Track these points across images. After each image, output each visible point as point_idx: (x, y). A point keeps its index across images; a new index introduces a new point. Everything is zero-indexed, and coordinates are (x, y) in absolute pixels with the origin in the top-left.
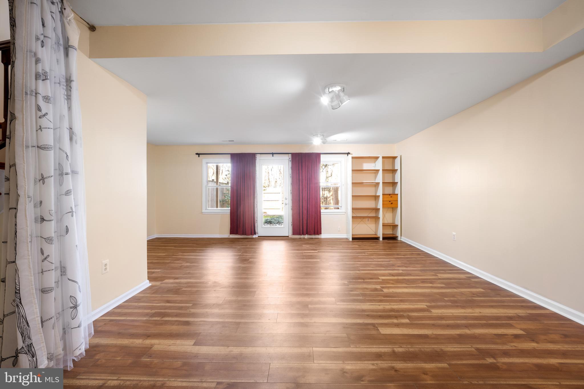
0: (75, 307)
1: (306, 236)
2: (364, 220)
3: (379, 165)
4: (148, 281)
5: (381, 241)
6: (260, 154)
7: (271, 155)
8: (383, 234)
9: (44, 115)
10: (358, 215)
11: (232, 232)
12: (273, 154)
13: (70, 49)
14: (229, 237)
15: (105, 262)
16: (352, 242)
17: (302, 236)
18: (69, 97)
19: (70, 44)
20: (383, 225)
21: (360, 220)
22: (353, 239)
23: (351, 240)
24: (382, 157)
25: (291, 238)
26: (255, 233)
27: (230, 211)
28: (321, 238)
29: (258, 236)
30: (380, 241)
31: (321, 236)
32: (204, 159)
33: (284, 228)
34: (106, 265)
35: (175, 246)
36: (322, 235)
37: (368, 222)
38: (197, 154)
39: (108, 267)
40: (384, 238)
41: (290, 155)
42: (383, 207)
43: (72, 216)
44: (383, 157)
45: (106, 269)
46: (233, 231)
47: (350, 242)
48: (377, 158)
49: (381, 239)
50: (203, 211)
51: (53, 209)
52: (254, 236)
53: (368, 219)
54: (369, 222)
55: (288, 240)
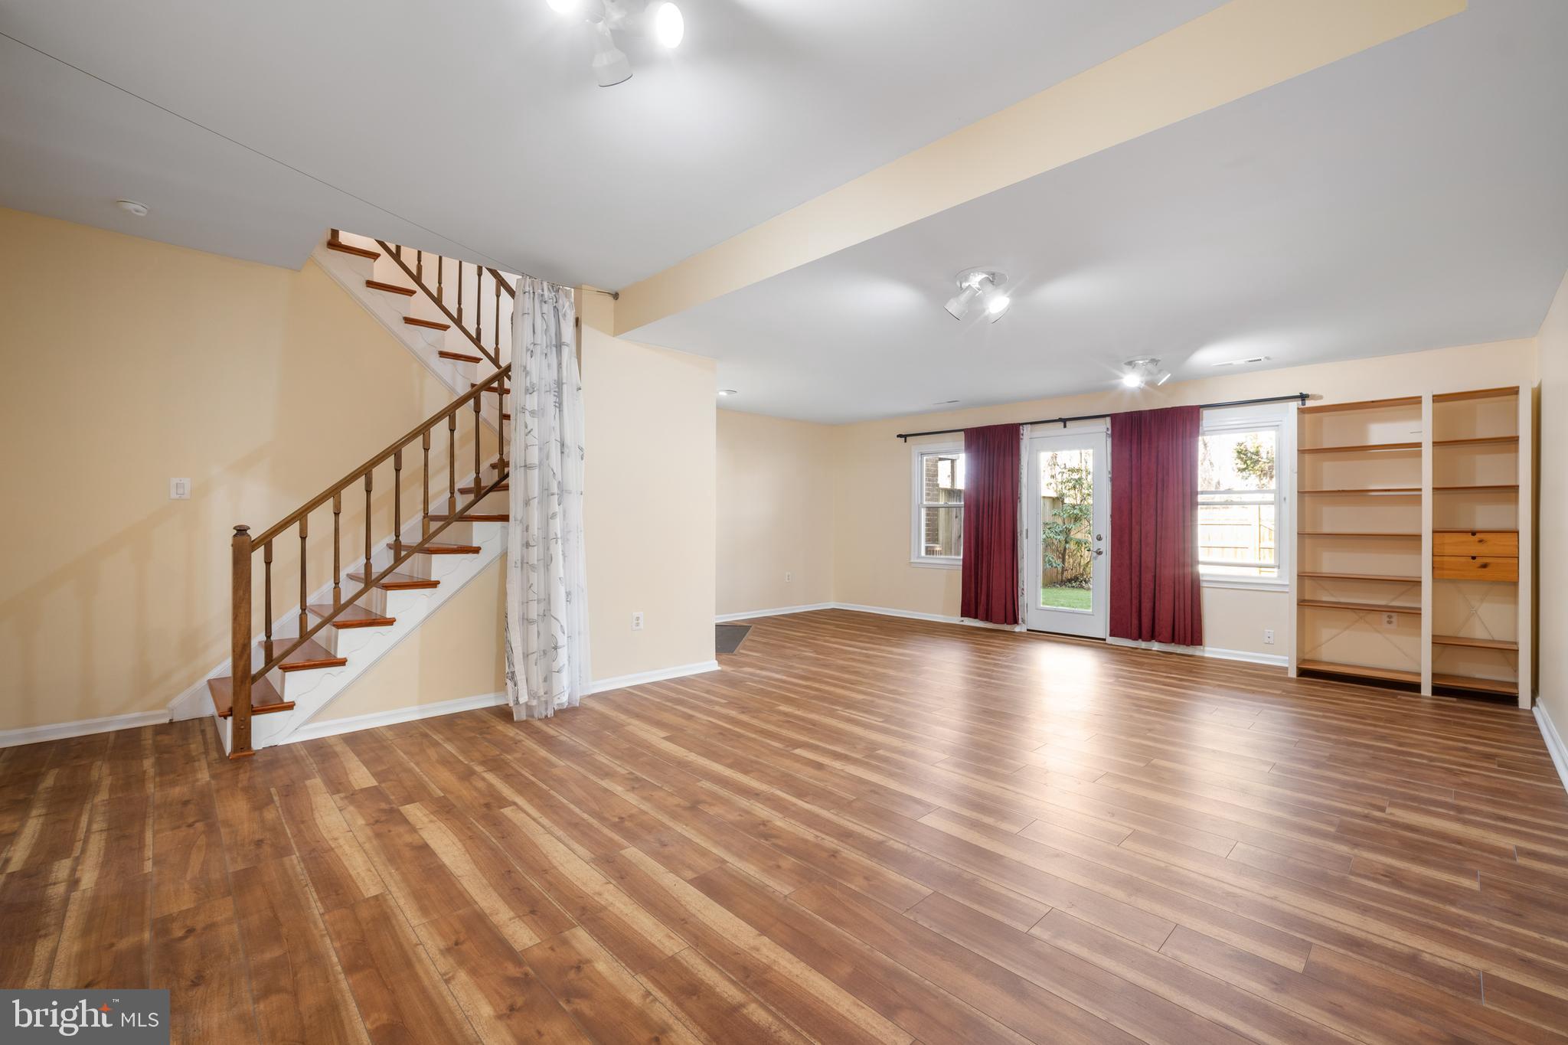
0: (556, 648)
1: (1156, 646)
2: (1372, 617)
3: (1421, 429)
4: (716, 661)
5: (1426, 698)
6: (1031, 423)
7: (1061, 424)
8: (1435, 676)
9: (530, 432)
10: (1343, 600)
11: (965, 613)
12: (1064, 421)
13: (563, 347)
14: (962, 623)
15: (636, 614)
16: (1298, 681)
17: (1143, 645)
18: (559, 405)
19: (563, 340)
20: (1433, 643)
21: (1351, 616)
22: (1303, 673)
23: (1293, 674)
24: (1434, 396)
25: (1111, 645)
26: (1015, 621)
27: (961, 563)
28: (1203, 657)
29: (1028, 630)
30: (1420, 697)
31: (1203, 651)
32: (916, 446)
33: (1093, 615)
34: (638, 619)
35: (837, 626)
36: (1207, 648)
37: (1389, 626)
38: (899, 436)
39: (641, 622)
40: (1437, 690)
41: (1108, 419)
42: (1435, 579)
43: (556, 543)
44: (1437, 399)
45: (638, 624)
46: (968, 609)
47: (1290, 680)
48: (1416, 401)
49: (1426, 691)
50: (912, 561)
51: (536, 533)
52: (1017, 629)
53: (1390, 617)
54: (1393, 626)
55: (1103, 648)
